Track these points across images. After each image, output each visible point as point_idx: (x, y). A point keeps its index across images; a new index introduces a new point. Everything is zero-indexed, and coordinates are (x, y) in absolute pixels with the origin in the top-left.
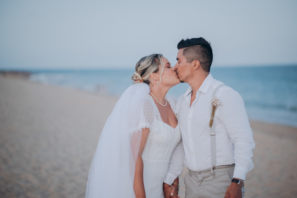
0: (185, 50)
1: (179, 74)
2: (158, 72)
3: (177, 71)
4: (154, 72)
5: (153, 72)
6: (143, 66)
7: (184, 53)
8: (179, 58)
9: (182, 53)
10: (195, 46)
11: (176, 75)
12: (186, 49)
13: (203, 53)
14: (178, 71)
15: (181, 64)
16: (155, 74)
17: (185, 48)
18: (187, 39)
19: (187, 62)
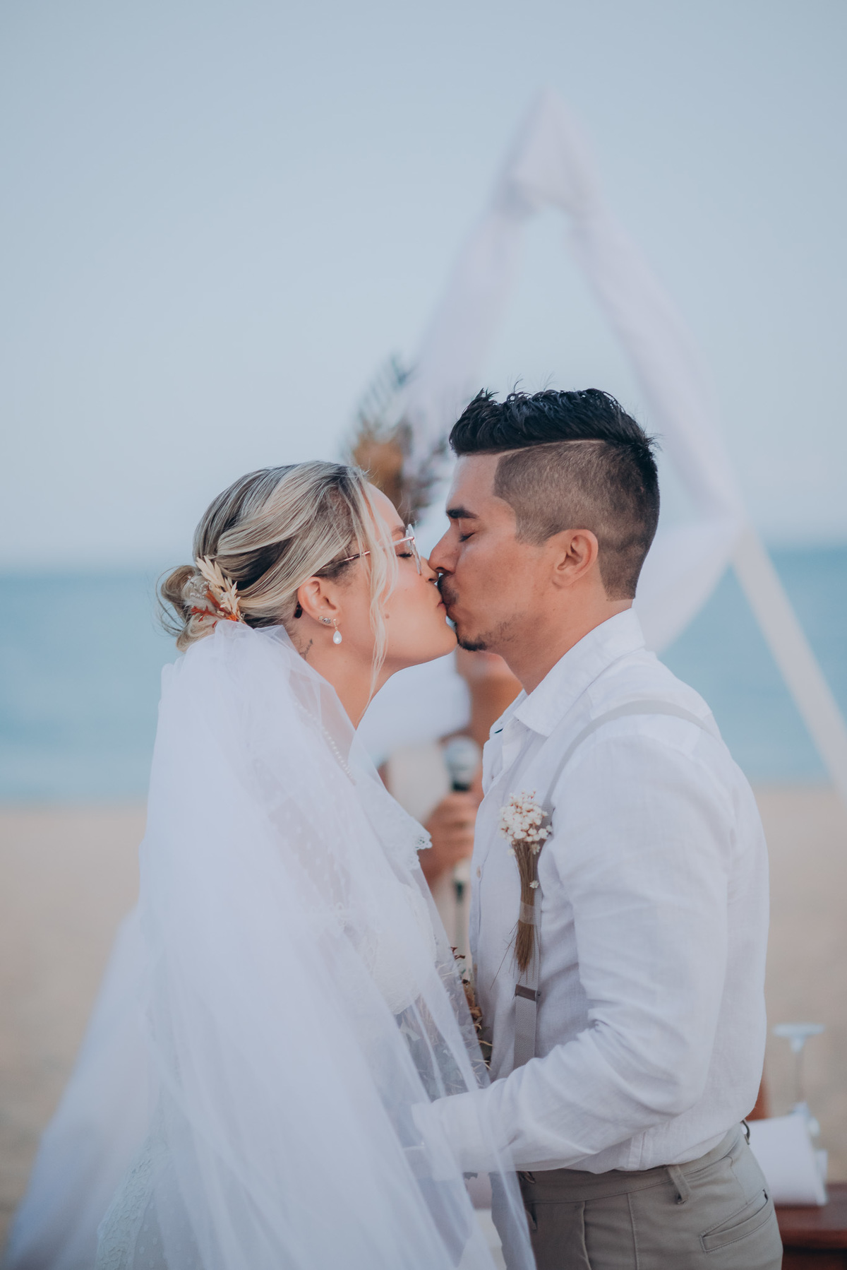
0: (505, 466)
1: (461, 604)
2: (343, 577)
3: (450, 583)
4: (320, 574)
5: (315, 575)
6: (264, 531)
7: (503, 486)
8: (469, 507)
9: (490, 482)
10: (571, 447)
11: (439, 604)
12: (514, 459)
13: (613, 489)
14: (458, 584)
15: (480, 549)
16: (325, 585)
17: (509, 453)
18: (513, 395)
19: (519, 537)
